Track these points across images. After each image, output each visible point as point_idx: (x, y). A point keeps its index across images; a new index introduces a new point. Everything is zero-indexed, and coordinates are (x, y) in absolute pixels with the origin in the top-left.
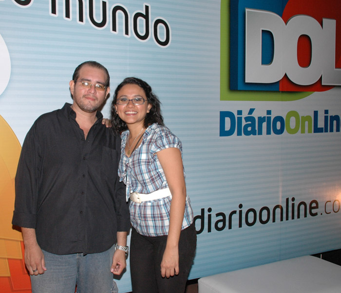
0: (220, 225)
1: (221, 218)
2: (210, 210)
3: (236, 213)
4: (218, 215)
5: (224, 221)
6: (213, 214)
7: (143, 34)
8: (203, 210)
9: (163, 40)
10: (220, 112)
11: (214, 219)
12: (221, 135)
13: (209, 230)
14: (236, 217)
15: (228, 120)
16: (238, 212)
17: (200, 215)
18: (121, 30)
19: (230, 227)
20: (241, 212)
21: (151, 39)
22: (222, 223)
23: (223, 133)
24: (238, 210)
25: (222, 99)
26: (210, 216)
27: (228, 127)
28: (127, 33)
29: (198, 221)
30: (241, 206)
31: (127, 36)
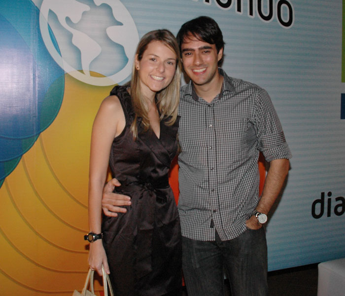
2: (330, 194)
4: (337, 199)
6: (333, 198)
7: (266, 15)
9: (286, 20)
10: (342, 94)
12: (341, 119)
18: (245, 11)
21: (275, 20)
26: (329, 200)
28: (251, 14)
31: (251, 16)
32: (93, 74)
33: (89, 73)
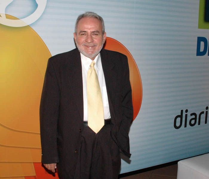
0: (193, 122)
1: (193, 117)
2: (187, 111)
3: (203, 113)
4: (192, 115)
5: (195, 119)
6: (189, 114)
8: (182, 111)
10: (198, 37)
11: (189, 118)
12: (197, 55)
13: (185, 126)
14: (203, 116)
15: (202, 43)
16: (205, 113)
17: (180, 115)
19: (199, 124)
20: (207, 112)
22: (194, 120)
23: (199, 53)
24: (205, 111)
25: (199, 27)
27: (202, 49)
29: (179, 120)
30: (207, 108)
32: (8, 17)
33: (5, 15)
